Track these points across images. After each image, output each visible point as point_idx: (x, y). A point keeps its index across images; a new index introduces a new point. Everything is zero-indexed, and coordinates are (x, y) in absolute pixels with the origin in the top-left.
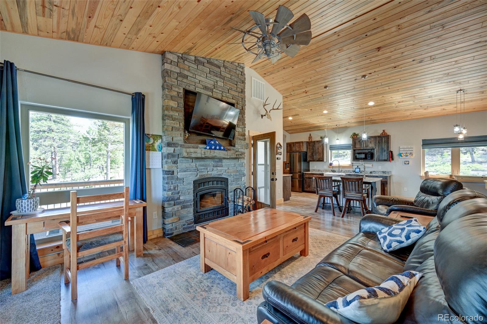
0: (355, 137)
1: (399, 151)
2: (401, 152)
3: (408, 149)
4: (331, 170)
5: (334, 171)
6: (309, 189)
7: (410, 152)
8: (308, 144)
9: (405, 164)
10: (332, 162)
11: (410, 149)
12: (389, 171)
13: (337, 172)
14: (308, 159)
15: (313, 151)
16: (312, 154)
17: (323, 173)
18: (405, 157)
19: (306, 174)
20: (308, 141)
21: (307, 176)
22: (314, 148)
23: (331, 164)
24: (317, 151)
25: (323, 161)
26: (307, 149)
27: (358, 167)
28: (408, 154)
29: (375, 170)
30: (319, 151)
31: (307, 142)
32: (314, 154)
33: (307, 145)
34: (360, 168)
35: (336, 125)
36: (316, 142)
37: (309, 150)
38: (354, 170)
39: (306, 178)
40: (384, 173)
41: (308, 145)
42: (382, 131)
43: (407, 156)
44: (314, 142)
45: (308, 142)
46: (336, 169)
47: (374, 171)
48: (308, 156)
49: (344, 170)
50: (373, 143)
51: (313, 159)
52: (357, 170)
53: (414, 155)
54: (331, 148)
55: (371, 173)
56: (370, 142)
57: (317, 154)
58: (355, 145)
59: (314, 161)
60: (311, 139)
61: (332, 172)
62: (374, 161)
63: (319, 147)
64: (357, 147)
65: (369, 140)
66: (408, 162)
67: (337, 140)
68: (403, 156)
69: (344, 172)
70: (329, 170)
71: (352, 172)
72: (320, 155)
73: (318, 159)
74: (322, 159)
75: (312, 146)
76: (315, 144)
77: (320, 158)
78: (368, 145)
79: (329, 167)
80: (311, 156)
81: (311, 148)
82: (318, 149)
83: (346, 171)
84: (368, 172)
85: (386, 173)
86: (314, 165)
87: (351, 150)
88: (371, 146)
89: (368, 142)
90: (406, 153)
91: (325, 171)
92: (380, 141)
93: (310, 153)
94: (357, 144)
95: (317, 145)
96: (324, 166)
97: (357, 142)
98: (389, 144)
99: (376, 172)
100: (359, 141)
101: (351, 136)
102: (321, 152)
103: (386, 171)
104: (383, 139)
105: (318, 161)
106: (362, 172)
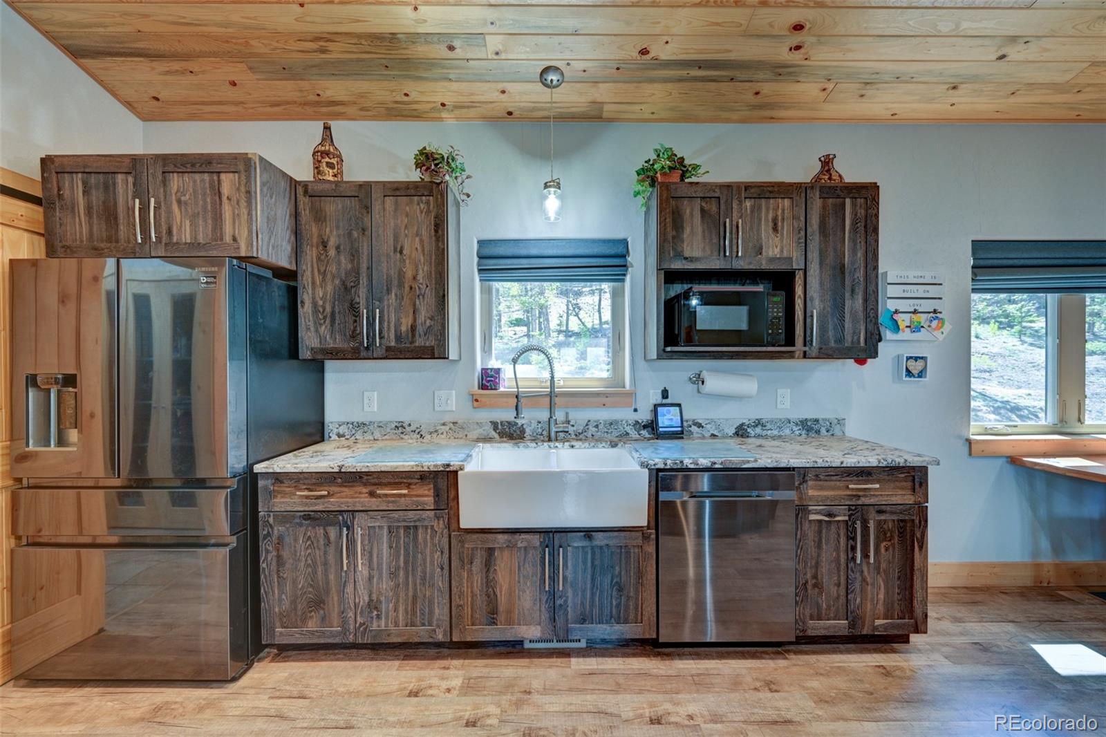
0: (675, 177)
2: (892, 305)
3: (920, 291)
4: (495, 425)
5: (511, 433)
6: (312, 625)
7: (928, 306)
8: (303, 201)
9: (909, 373)
10: (493, 364)
11: (933, 292)
12: (827, 415)
13: (536, 439)
14: (309, 339)
15: (357, 271)
16: (347, 289)
18: (906, 335)
19: (278, 478)
20: (304, 173)
21: (293, 501)
22: (365, 251)
23: (489, 380)
24: (385, 269)
25: (435, 351)
26: (297, 253)
27: (665, 394)
28: (922, 318)
29: (765, 415)
30: (409, 274)
31: (294, 184)
32: (362, 296)
33: (296, 215)
34: (679, 405)
36: (376, 194)
37: (310, 254)
38: (645, 416)
39: (286, 518)
40: (809, 430)
41: (305, 215)
43: (916, 328)
44: (365, 189)
45: (305, 185)
46: (531, 417)
47: (758, 423)
48: (305, 311)
49: (580, 416)
50: (786, 227)
51: (354, 335)
52: (668, 419)
53: (947, 327)
54: (491, 264)
55: (742, 432)
56: (771, 224)
57: (389, 291)
58: (674, 238)
59: (363, 354)
60: (330, 165)
61: (496, 436)
62: (791, 355)
63: (406, 235)
64: (687, 254)
65: (768, 209)
66: (920, 364)
67: (552, 190)
68: (902, 325)
69: (579, 436)
70: (479, 424)
71: (633, 434)
72: (414, 305)
73: (392, 336)
74: (431, 342)
75: (338, 228)
76: (368, 208)
77: (413, 328)
78: (759, 239)
79: (476, 403)
80: (333, 314)
81: (332, 242)
82: (401, 252)
83: (597, 426)
84: (726, 431)
85: (818, 432)
86: (366, 394)
87: (623, 281)
88: (777, 251)
89: (760, 220)
90: (915, 312)
91: (448, 428)
92: (831, 222)
93: (329, 288)
94: (687, 231)
95: (386, 216)
96: (441, 394)
97: (692, 215)
98: (877, 241)
99: (769, 426)
100: (703, 211)
101: (648, 175)
102: (420, 277)
103: (817, 421)
104: (844, 205)
105: (393, 354)
106: (694, 429)
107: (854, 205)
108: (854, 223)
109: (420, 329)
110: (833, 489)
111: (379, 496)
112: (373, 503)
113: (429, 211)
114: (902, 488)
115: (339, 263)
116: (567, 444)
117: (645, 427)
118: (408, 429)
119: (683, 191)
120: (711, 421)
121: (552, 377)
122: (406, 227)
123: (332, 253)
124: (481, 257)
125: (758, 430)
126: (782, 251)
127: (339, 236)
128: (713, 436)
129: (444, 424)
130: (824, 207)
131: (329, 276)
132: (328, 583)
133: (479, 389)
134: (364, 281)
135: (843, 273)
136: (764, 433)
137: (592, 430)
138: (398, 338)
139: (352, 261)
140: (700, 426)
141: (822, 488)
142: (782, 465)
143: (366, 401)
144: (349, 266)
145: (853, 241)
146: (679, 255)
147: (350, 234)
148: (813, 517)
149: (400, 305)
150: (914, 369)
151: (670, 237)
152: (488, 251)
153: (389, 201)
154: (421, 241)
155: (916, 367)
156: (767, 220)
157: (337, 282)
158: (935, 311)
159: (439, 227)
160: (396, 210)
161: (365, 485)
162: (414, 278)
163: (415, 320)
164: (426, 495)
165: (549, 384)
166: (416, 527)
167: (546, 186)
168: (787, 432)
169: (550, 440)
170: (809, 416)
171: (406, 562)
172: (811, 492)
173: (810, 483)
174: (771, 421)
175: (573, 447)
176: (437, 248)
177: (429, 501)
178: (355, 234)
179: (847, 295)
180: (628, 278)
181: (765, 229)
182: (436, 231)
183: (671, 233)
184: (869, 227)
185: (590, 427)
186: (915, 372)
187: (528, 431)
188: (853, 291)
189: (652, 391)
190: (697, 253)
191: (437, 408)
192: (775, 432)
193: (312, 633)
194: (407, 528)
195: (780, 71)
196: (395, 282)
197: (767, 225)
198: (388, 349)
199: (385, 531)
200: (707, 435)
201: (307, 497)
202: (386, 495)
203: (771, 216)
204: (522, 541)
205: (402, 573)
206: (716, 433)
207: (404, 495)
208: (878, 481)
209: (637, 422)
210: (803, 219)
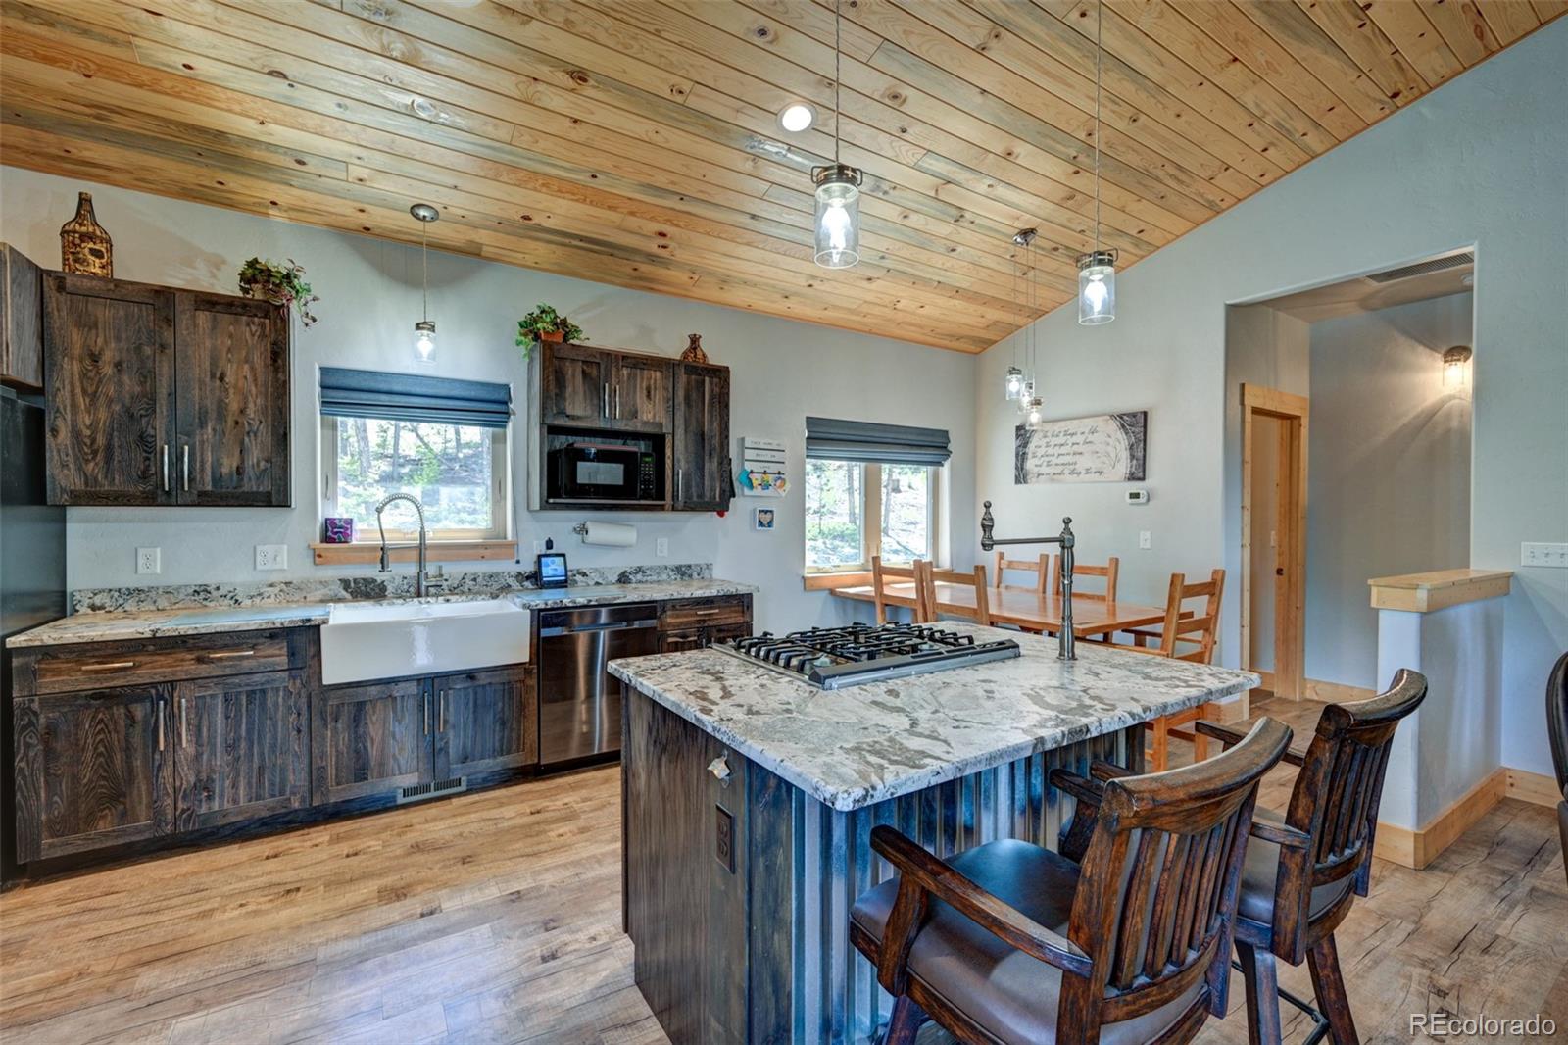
0: (558, 338)
1: (743, 460)
2: (748, 466)
3: (767, 456)
4: (346, 584)
5: (368, 591)
7: (774, 468)
8: (54, 297)
9: (761, 524)
10: (340, 512)
11: (778, 456)
12: (701, 561)
13: (401, 596)
14: (66, 479)
15: (150, 397)
16: (133, 418)
17: (315, 614)
18: (758, 491)
19: (48, 652)
21: (73, 679)
22: (164, 369)
23: (336, 531)
24: (196, 397)
25: (274, 495)
26: (46, 363)
27: (549, 544)
28: (771, 478)
29: (645, 563)
30: (234, 405)
31: (39, 273)
32: (160, 426)
33: (42, 315)
34: (563, 555)
35: (413, 209)
36: (183, 307)
37: (70, 367)
38: (528, 567)
40: (683, 574)
41: (59, 315)
42: (687, 344)
43: (766, 486)
44: (163, 299)
45: (60, 278)
46: (395, 572)
47: (639, 570)
48: (60, 442)
49: (454, 570)
50: (657, 396)
52: (552, 569)
53: (788, 486)
54: (340, 396)
55: (623, 579)
56: (645, 392)
57: (202, 425)
58: (556, 395)
59: (161, 499)
60: (97, 254)
61: (348, 596)
62: (662, 508)
63: (229, 360)
64: (569, 411)
65: (642, 379)
66: (769, 515)
67: (425, 332)
68: (755, 483)
69: (452, 591)
70: (324, 584)
71: (515, 585)
72: (242, 443)
73: (208, 478)
74: (266, 486)
75: (118, 339)
76: (170, 321)
77: (240, 471)
78: (634, 405)
79: (317, 559)
80: (109, 448)
81: (108, 356)
82: (222, 379)
83: (475, 580)
84: (610, 579)
85: (690, 576)
86: (141, 552)
87: (505, 427)
88: (650, 416)
89: (635, 387)
90: (765, 473)
91: (276, 590)
92: (694, 396)
93: (103, 414)
94: (569, 390)
95: (199, 336)
96: (269, 549)
97: (574, 376)
98: (728, 415)
99: (649, 572)
100: (584, 372)
101: (529, 327)
102: (251, 411)
103: (690, 566)
104: (704, 381)
105: (206, 499)
106: (579, 578)
107: (711, 383)
108: (712, 397)
109: (250, 472)
110: (686, 616)
111: (212, 661)
112: (203, 670)
113: (263, 336)
114: (736, 612)
115: (120, 384)
116: (441, 599)
117: (528, 578)
118: (215, 594)
119: (565, 352)
120: (595, 570)
121: (423, 528)
122: (229, 350)
123: (108, 370)
124: (324, 387)
125: (639, 577)
126: (654, 416)
127: (120, 351)
128: (597, 584)
129: (271, 586)
130: (688, 383)
131: (102, 400)
132: (131, 770)
133: (322, 542)
134: (162, 407)
135: (703, 439)
136: (645, 579)
137: (469, 583)
138: (217, 480)
139: (142, 384)
140: (584, 575)
141: (678, 616)
142: (647, 599)
143: (141, 561)
144: (138, 389)
145: (711, 412)
146: (562, 413)
147: (139, 349)
148: (670, 640)
149: (221, 442)
150: (765, 519)
151: (552, 394)
152: (332, 381)
153: (203, 317)
154: (252, 369)
155: (766, 518)
156: (641, 388)
157: (117, 407)
158: (779, 473)
159: (279, 355)
160: (214, 328)
161: (190, 650)
162: (242, 411)
163: (243, 461)
164: (278, 655)
165: (418, 535)
166: (263, 692)
167: (418, 327)
168: (665, 577)
169: (419, 595)
170: (683, 563)
171: (249, 731)
172: (669, 620)
173: (669, 613)
174: (650, 568)
175: (448, 601)
176: (277, 380)
177: (283, 660)
178: (148, 351)
179: (706, 457)
180: (510, 425)
181: (640, 398)
182: (274, 360)
183: (553, 390)
184: (722, 402)
185: (467, 581)
186: (765, 523)
187: (390, 589)
188: (710, 454)
189: (535, 543)
190: (579, 412)
191: (259, 567)
192: (654, 578)
193: (106, 835)
194: (250, 694)
195: (652, 258)
196: (213, 415)
197: (641, 392)
198: (202, 494)
199: (220, 700)
200: (592, 583)
201: (97, 672)
202: (221, 659)
203: (644, 385)
204: (397, 691)
205: (243, 744)
206: (600, 581)
207: (248, 657)
208: (719, 607)
209: (520, 574)
210: (671, 390)
